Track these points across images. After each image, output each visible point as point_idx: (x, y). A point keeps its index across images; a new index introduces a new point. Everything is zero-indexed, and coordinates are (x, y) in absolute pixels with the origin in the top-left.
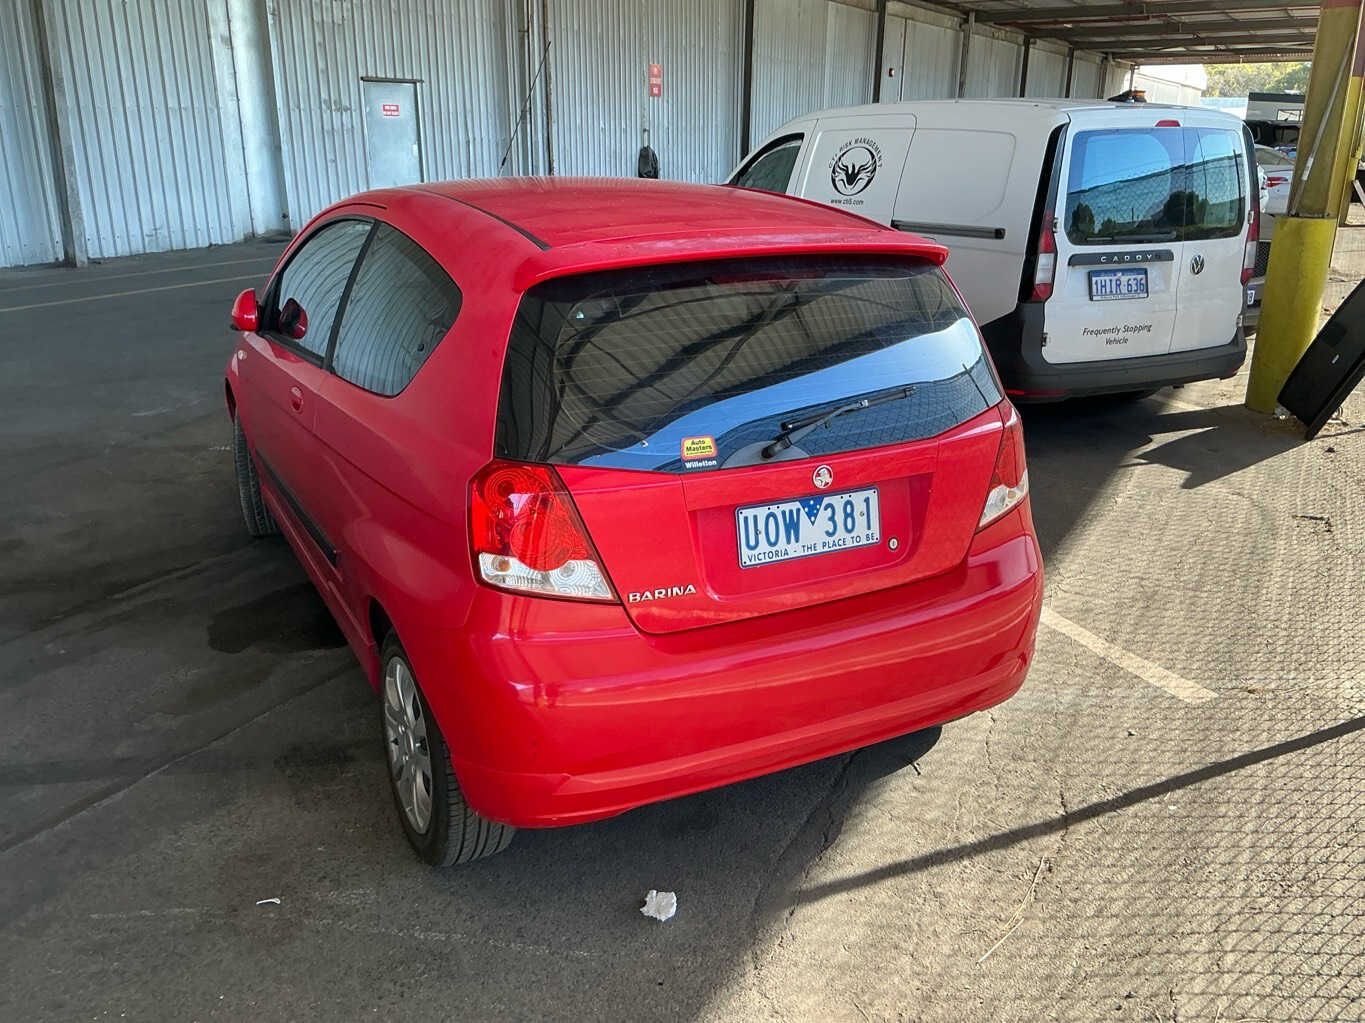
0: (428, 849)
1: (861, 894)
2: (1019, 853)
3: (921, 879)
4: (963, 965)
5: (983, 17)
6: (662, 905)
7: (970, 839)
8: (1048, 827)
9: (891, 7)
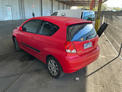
0: (57, 77)
1: (91, 75)
2: (100, 71)
3: (94, 74)
4: (101, 80)
5: (61, 2)
6: (77, 79)
7: (96, 70)
8: (100, 68)
9: (53, 1)
